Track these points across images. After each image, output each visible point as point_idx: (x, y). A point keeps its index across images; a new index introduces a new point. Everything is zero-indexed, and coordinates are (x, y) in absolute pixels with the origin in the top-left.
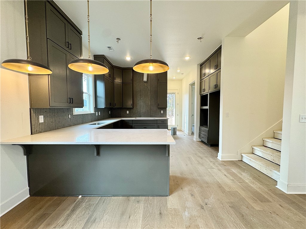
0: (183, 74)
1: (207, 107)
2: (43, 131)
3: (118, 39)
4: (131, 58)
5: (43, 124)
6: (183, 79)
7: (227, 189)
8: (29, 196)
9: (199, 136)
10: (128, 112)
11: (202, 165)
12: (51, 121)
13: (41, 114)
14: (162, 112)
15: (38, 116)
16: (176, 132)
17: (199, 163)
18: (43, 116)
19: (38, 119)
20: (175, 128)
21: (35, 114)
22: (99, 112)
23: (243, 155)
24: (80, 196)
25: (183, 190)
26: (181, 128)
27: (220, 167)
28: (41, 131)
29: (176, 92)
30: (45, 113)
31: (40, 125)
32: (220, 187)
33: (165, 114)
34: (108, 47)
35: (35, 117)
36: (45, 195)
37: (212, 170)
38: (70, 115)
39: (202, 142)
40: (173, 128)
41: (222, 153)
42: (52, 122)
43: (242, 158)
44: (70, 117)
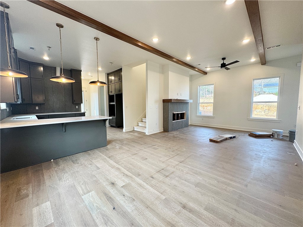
1: (114, 103)
7: (129, 138)
10: (37, 108)
11: (116, 135)
14: (77, 107)
17: (115, 135)
23: (134, 127)
27: (125, 134)
29: (84, 90)
32: (127, 139)
41: (125, 128)
43: (138, 124)
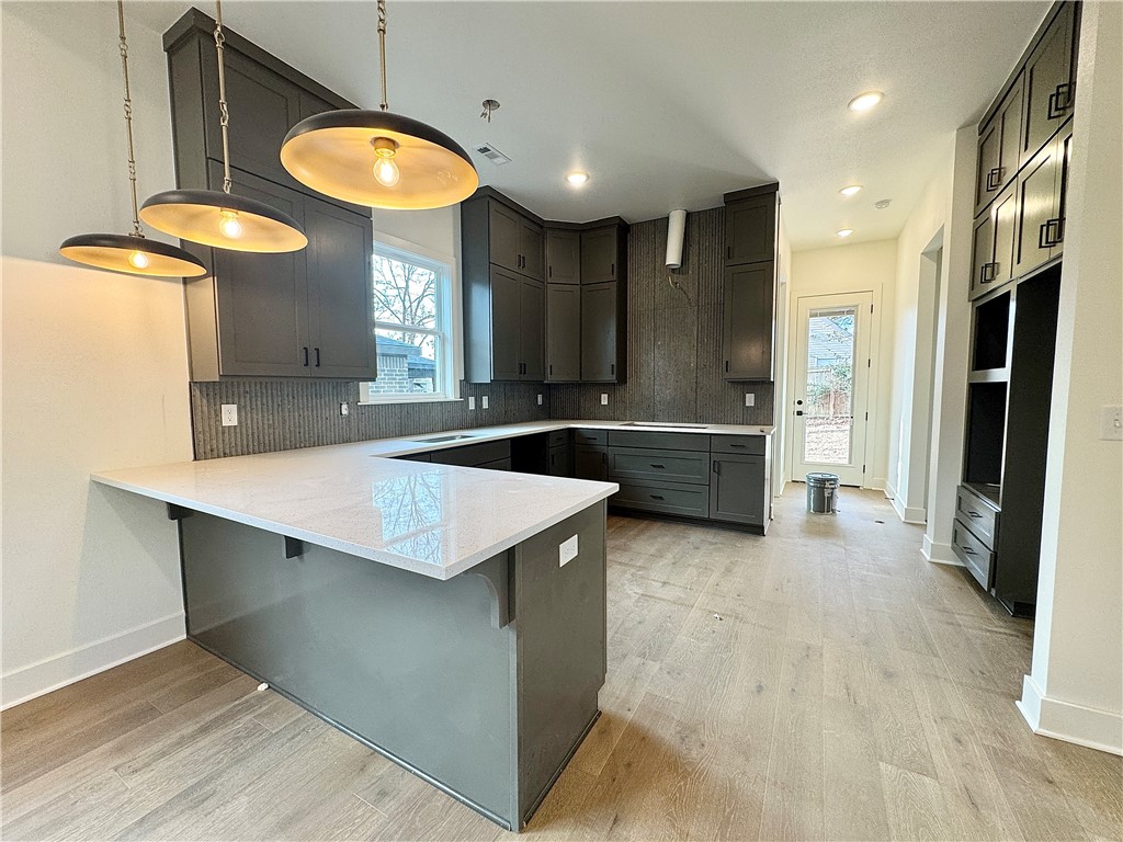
0: (885, 202)
1: (1002, 375)
2: (236, 451)
3: (489, 103)
4: (588, 177)
5: (236, 433)
6: (901, 231)
8: (185, 637)
9: (955, 540)
10: (604, 400)
12: (266, 422)
13: (230, 400)
14: (750, 400)
15: (218, 407)
16: (831, 498)
18: (234, 407)
19: (218, 414)
20: (823, 481)
21: (205, 401)
22: (485, 399)
24: (263, 687)
25: (618, 830)
26: (884, 484)
28: (227, 451)
29: (864, 302)
30: (245, 397)
31: (223, 433)
33: (764, 412)
34: (480, 150)
35: (205, 409)
36: (207, 647)
37: (912, 776)
38: (344, 407)
39: (966, 575)
40: (817, 480)
41: (1052, 686)
42: (269, 425)
44: (345, 412)
